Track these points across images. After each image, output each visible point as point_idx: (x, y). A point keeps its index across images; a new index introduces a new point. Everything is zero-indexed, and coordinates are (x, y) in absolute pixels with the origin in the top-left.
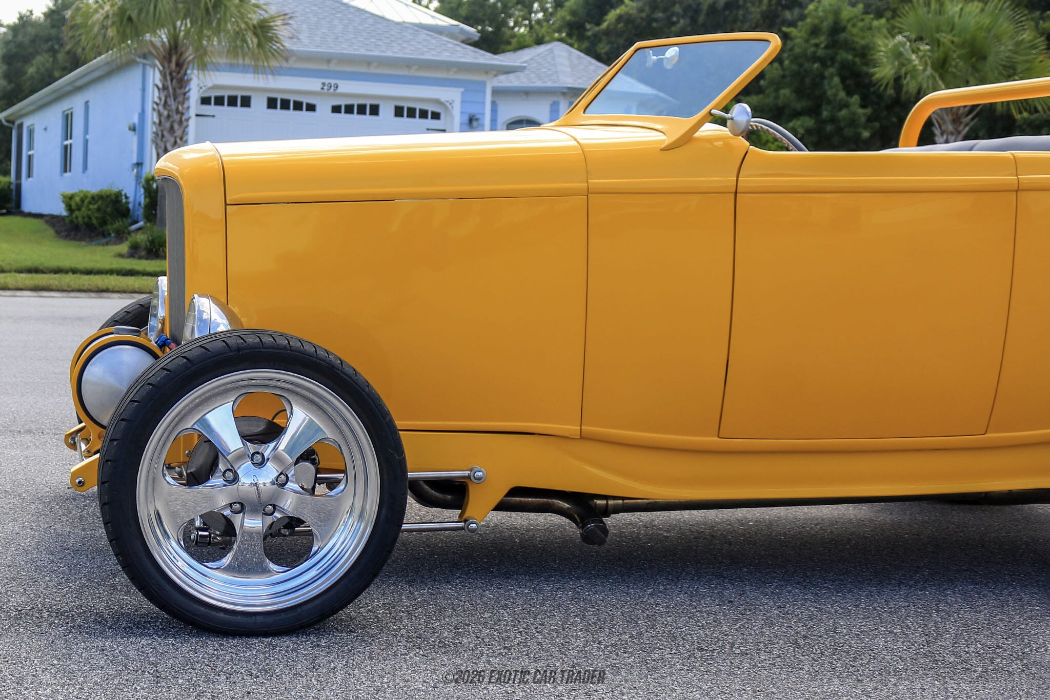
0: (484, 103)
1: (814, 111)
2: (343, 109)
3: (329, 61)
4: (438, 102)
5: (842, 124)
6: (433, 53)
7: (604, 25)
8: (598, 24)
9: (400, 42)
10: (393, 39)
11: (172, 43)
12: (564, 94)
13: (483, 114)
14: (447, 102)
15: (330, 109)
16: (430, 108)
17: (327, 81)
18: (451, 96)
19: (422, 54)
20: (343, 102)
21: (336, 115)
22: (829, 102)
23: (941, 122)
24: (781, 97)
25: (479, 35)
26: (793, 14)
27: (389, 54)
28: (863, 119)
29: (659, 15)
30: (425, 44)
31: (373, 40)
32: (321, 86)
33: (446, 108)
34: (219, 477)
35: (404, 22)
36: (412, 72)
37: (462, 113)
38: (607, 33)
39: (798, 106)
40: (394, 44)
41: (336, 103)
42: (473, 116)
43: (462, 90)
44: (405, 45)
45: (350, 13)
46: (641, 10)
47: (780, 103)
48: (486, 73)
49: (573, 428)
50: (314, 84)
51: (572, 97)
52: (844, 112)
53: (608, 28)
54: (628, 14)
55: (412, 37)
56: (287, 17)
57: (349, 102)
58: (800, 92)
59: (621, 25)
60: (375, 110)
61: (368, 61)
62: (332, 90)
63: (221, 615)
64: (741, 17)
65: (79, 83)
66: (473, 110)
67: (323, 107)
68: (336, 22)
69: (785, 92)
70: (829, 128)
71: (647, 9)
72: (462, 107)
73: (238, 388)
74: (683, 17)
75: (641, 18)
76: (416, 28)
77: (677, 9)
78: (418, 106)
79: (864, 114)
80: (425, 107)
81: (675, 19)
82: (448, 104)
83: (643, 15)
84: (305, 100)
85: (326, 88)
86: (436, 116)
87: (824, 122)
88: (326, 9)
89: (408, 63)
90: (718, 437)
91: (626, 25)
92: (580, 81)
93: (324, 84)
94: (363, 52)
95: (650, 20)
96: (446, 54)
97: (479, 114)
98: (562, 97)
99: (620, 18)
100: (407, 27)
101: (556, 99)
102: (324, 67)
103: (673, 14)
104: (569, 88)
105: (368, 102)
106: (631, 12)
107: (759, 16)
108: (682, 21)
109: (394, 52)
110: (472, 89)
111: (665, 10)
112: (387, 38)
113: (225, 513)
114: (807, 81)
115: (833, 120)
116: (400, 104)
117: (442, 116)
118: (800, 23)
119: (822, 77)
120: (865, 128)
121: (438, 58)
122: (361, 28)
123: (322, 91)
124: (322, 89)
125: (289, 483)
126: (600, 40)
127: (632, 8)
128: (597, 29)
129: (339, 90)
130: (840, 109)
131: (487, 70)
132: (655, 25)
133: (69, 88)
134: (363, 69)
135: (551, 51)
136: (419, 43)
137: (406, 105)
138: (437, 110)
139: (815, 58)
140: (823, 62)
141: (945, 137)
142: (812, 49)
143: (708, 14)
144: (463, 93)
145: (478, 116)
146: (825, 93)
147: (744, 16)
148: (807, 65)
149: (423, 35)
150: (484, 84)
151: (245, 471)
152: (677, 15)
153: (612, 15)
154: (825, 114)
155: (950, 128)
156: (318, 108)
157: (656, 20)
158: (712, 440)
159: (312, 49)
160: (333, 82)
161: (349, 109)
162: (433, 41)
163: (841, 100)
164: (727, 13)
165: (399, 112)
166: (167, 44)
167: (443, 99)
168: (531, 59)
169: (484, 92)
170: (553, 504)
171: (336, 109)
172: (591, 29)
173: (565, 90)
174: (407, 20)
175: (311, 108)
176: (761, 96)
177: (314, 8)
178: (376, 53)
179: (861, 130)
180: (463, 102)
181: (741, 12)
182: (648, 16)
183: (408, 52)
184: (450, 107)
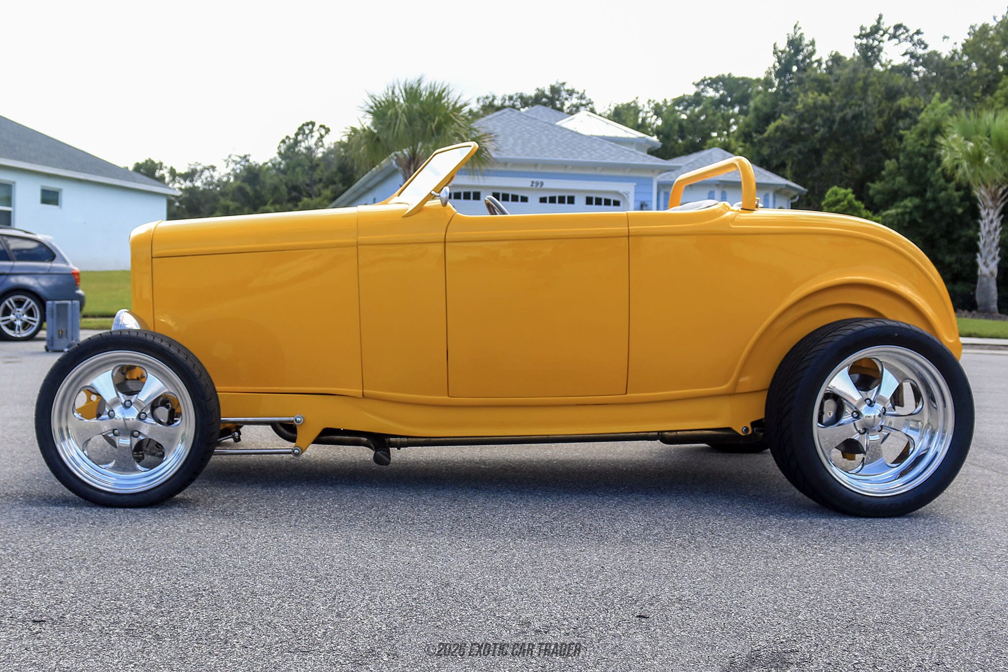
0: (651, 193)
1: (920, 194)
2: (548, 200)
3: (536, 165)
4: (617, 193)
5: (941, 203)
6: (613, 158)
7: (766, 135)
8: (762, 133)
9: (589, 150)
10: (584, 148)
11: (412, 156)
12: (717, 185)
13: (651, 201)
14: (624, 193)
15: (538, 200)
16: (613, 198)
17: (535, 180)
18: (627, 189)
19: (604, 159)
20: (548, 195)
21: (543, 204)
22: (932, 186)
23: (983, 200)
24: (897, 183)
25: (661, 144)
26: (904, 123)
27: (580, 159)
28: (958, 200)
29: (806, 125)
30: (607, 151)
31: (569, 150)
32: (530, 184)
33: (624, 198)
34: (106, 414)
35: (592, 136)
36: (598, 172)
37: (635, 201)
38: (768, 139)
39: (909, 189)
40: (584, 152)
41: (543, 195)
42: (644, 203)
43: (635, 184)
44: (593, 153)
45: (555, 131)
46: (792, 122)
47: (895, 187)
48: (653, 171)
49: (358, 391)
50: (526, 183)
51: (723, 188)
52: (943, 194)
53: (769, 136)
54: (783, 125)
55: (598, 147)
56: (492, 135)
57: (552, 195)
58: (910, 180)
59: (778, 134)
60: (571, 200)
61: (565, 165)
62: (539, 186)
63: (103, 494)
64: (864, 126)
65: (369, 185)
66: (644, 198)
67: (534, 199)
68: (543, 137)
69: (900, 179)
70: (931, 206)
71: (797, 121)
72: (635, 196)
73: (118, 361)
74: (823, 126)
75: (793, 128)
76: (602, 140)
77: (819, 120)
78: (603, 197)
79: (959, 196)
80: (608, 197)
81: (817, 128)
82: (625, 195)
83: (795, 125)
84: (520, 194)
85: (534, 185)
86: (617, 203)
87: (928, 201)
88: (538, 128)
89: (595, 166)
90: (448, 396)
91: (782, 133)
92: (729, 176)
93: (533, 182)
94: (560, 158)
95: (800, 129)
96: (623, 158)
97: (648, 201)
98: (716, 188)
99: (777, 129)
100: (595, 140)
101: (712, 189)
102: (533, 170)
103: (815, 125)
104: (721, 181)
105: (566, 195)
106: (786, 124)
107: (881, 124)
108: (822, 130)
109: (584, 158)
110: (642, 183)
111: (810, 122)
112: (579, 148)
113: (110, 436)
114: (916, 171)
115: (934, 200)
116: (590, 195)
117: (621, 204)
118: (913, 127)
119: (926, 169)
120: (959, 206)
121: (616, 162)
122: (562, 141)
123: (532, 187)
124: (532, 185)
125: (147, 419)
126: (763, 145)
127: (786, 121)
128: (760, 137)
129: (544, 187)
130: (940, 192)
131: (653, 169)
132: (803, 133)
133: (363, 189)
134: (562, 171)
135: (710, 154)
136: (603, 151)
137: (594, 196)
138: (617, 199)
139: (920, 154)
140: (925, 157)
141: (987, 211)
142: (919, 147)
143: (840, 124)
144: (636, 186)
145: (648, 203)
146: (928, 180)
147: (866, 125)
148: (915, 160)
149: (607, 145)
150: (651, 179)
151: (118, 411)
152: (819, 125)
153: (772, 126)
154: (929, 195)
155: (990, 204)
156: (529, 200)
157: (804, 129)
158: (444, 398)
159: (523, 157)
160: (539, 180)
161: (552, 200)
162: (614, 149)
163: (941, 185)
164: (854, 122)
165: (589, 201)
166: (408, 156)
167: (621, 191)
168: (696, 160)
169: (651, 185)
170: (362, 441)
171: (543, 200)
172: (756, 137)
173: (718, 183)
174: (594, 134)
175: (524, 199)
176: (883, 183)
177: (528, 128)
178: (570, 159)
179: (955, 208)
180: (636, 193)
181: (864, 122)
182: (798, 126)
183: (595, 158)
184: (626, 196)
